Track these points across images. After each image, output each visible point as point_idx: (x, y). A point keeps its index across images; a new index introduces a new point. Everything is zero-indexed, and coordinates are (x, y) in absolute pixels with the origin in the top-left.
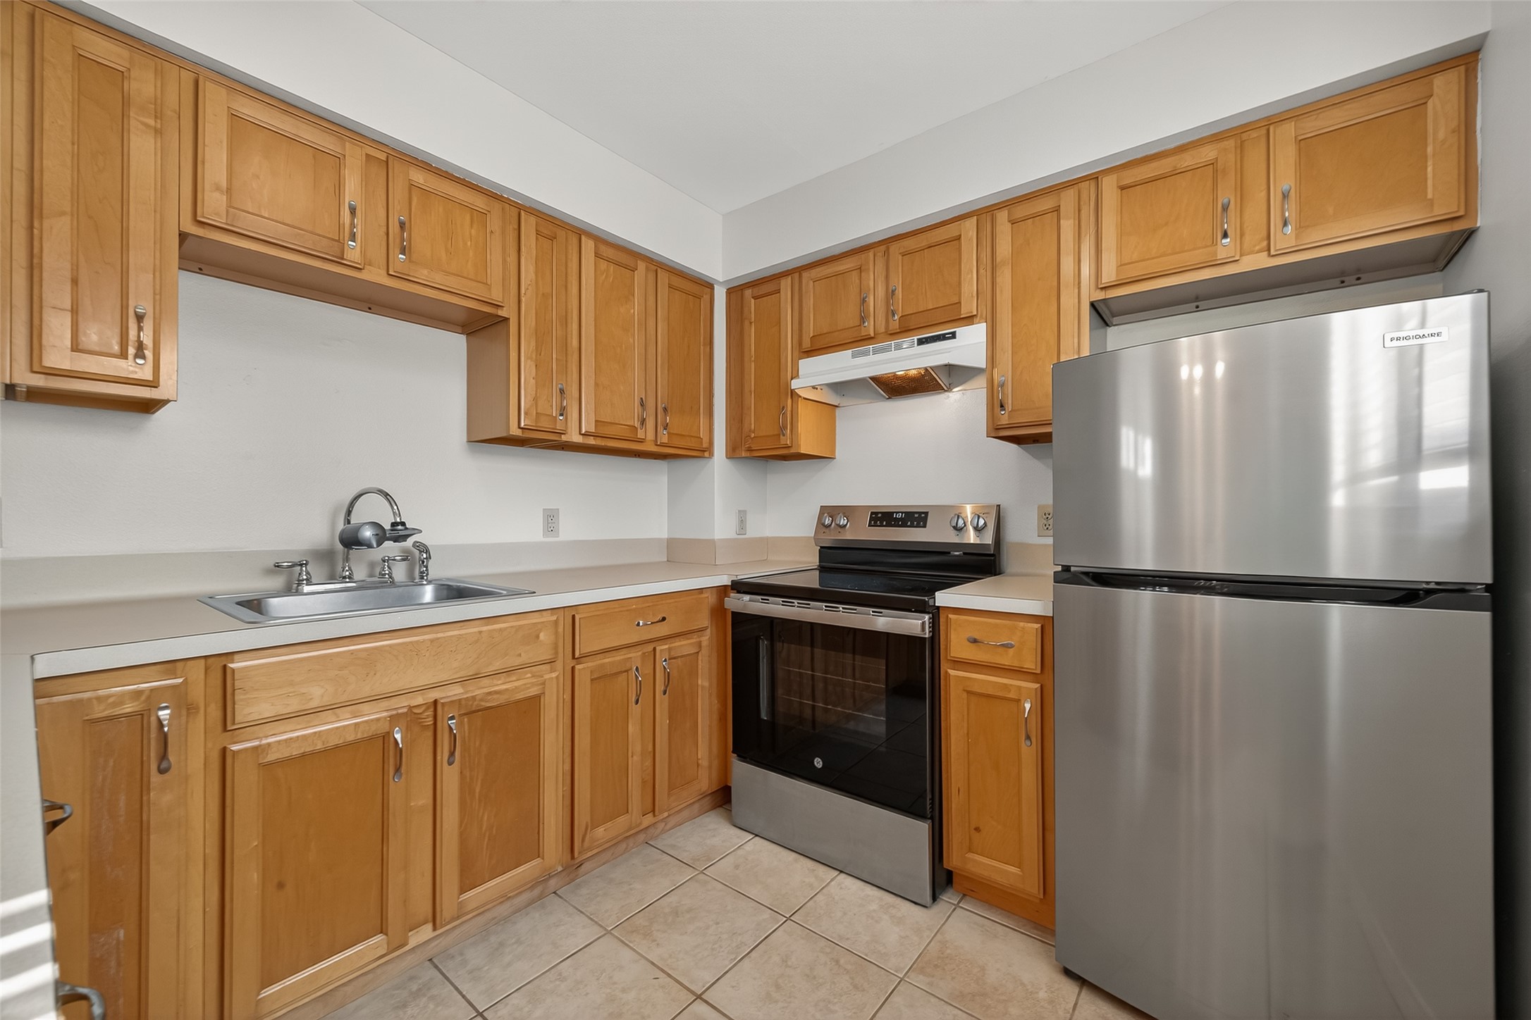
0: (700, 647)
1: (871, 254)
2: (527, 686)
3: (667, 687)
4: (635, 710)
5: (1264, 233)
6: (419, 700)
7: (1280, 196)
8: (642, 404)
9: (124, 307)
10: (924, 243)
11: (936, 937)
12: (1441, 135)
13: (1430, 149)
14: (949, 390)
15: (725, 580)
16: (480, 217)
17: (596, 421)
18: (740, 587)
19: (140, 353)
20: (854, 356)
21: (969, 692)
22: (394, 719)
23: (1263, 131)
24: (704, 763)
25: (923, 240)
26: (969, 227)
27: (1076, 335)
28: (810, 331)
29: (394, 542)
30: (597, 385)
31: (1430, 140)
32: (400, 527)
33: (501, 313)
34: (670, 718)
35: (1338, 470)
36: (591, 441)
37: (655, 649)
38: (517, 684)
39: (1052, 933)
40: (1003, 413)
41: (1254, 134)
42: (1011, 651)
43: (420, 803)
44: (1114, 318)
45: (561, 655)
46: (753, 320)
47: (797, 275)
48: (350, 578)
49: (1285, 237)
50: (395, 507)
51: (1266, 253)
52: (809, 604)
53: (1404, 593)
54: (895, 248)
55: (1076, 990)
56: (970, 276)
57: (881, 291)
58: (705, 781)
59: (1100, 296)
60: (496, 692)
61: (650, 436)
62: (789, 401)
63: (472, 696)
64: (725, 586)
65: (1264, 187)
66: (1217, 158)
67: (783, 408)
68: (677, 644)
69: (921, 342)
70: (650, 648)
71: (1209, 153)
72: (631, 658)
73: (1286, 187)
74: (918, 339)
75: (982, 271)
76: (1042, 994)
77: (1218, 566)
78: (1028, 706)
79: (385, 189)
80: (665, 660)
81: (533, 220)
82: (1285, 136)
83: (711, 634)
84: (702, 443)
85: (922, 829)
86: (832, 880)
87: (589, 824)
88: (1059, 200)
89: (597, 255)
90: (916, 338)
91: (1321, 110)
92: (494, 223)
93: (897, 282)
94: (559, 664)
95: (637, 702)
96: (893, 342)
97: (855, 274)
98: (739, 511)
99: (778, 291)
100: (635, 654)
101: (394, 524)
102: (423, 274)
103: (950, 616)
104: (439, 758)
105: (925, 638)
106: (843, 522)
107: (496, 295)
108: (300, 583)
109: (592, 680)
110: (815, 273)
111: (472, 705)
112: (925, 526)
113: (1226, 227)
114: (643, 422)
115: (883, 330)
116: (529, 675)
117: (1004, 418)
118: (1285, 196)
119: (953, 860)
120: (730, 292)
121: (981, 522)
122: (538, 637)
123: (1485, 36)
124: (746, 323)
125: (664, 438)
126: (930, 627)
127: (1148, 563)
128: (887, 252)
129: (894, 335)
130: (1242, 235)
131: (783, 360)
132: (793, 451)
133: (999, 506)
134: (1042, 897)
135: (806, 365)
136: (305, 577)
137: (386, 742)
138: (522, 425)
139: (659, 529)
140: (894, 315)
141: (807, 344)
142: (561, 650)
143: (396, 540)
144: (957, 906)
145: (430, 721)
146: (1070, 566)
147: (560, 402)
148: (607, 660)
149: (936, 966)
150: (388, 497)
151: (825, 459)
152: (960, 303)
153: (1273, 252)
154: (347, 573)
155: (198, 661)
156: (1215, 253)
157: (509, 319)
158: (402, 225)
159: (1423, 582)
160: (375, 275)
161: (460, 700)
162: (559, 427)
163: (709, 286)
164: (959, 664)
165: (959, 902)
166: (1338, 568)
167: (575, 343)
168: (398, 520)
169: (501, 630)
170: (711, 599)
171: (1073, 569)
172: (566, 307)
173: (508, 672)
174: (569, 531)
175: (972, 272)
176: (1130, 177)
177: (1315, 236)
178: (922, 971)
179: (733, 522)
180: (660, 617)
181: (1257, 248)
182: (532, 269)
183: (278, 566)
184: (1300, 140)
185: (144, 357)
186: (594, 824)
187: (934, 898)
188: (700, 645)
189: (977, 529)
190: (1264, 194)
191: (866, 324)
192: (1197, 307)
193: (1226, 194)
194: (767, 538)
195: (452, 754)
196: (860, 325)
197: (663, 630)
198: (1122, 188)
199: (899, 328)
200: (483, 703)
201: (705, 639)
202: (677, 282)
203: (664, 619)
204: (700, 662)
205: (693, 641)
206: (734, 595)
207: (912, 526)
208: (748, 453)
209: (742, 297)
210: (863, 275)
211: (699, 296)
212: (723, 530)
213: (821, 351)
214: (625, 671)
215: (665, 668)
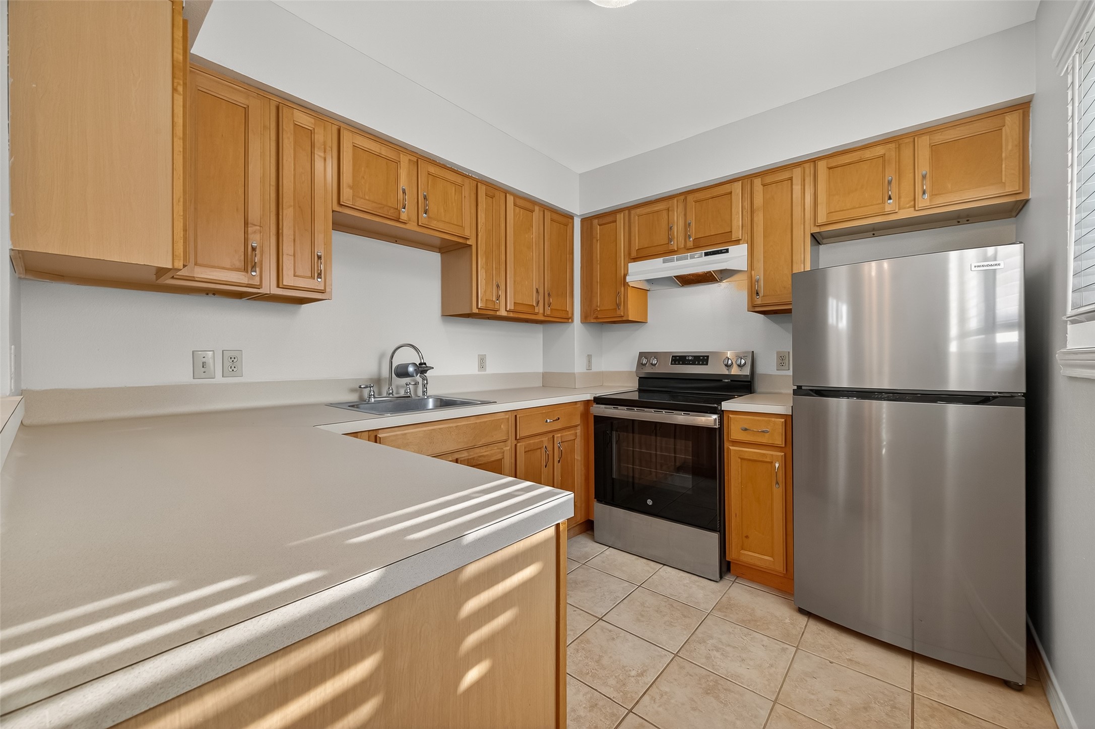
0: (576, 436)
1: (675, 201)
2: (496, 453)
3: (560, 458)
4: (545, 471)
5: (913, 198)
7: (920, 177)
8: (537, 291)
9: (312, 252)
10: (709, 196)
11: (725, 595)
12: (1010, 147)
13: (1004, 155)
14: (721, 281)
15: (589, 397)
16: (459, 188)
17: (514, 303)
18: (598, 400)
19: (319, 276)
20: (664, 262)
21: (742, 459)
23: (912, 139)
24: (578, 504)
25: (708, 194)
26: (737, 188)
27: (802, 253)
28: (636, 245)
30: (515, 281)
31: (1004, 150)
32: (424, 365)
33: (468, 243)
34: (562, 477)
35: (954, 330)
36: (511, 315)
37: (553, 436)
38: (492, 452)
39: (793, 595)
40: (758, 297)
41: (907, 140)
42: (767, 435)
44: (824, 240)
45: (510, 437)
46: (598, 238)
47: (627, 212)
48: (392, 394)
49: (924, 201)
50: (420, 354)
51: (913, 209)
53: (983, 398)
54: (690, 198)
55: (806, 619)
56: (737, 216)
57: (681, 223)
58: (579, 516)
59: (817, 230)
60: (483, 456)
61: (541, 311)
62: (623, 288)
63: (473, 458)
64: (588, 401)
65: (912, 171)
66: (885, 154)
67: (619, 293)
68: (564, 434)
69: (707, 254)
70: (551, 435)
71: (880, 151)
72: (542, 441)
73: (924, 172)
74: (705, 253)
75: (745, 213)
76: (787, 621)
77: (886, 385)
78: (777, 465)
79: (417, 176)
80: (559, 443)
81: (484, 187)
82: (924, 143)
83: (581, 429)
84: (568, 314)
85: (714, 537)
86: (660, 569)
88: (792, 174)
89: (515, 205)
90: (703, 252)
91: (944, 130)
92: (466, 191)
93: (692, 219)
94: (510, 442)
95: (546, 466)
96: (689, 254)
97: (665, 213)
98: (588, 355)
99: (615, 221)
100: (545, 439)
101: (421, 363)
102: (433, 224)
103: (731, 416)
105: (716, 428)
106: (655, 362)
107: (467, 233)
108: (370, 397)
109: (525, 452)
110: (639, 211)
111: (473, 463)
112: (707, 364)
113: (890, 193)
114: (538, 303)
115: (683, 246)
116: (496, 448)
117: (759, 301)
118: (924, 177)
119: (731, 555)
120: (584, 221)
121: (743, 362)
122: (500, 427)
123: (1033, 96)
124: (595, 241)
125: (548, 312)
126: (718, 422)
127: (845, 384)
128: (685, 200)
129: (689, 250)
130: (899, 198)
131: (618, 263)
132: (624, 319)
133: (753, 352)
134: (785, 573)
135: (633, 267)
136: (372, 393)
138: (479, 306)
139: (537, 366)
140: (690, 238)
141: (634, 254)
142: (510, 434)
143: (422, 373)
144: (734, 582)
146: (801, 386)
147: (497, 293)
148: (531, 441)
149: (726, 608)
150: (416, 349)
151: (641, 322)
152: (731, 232)
153: (917, 209)
154: (391, 392)
155: (365, 433)
156: (884, 208)
157: (472, 245)
158: (425, 198)
159: (993, 392)
160: (412, 227)
161: (468, 460)
162: (497, 307)
163: (570, 217)
164: (735, 443)
165: (735, 580)
166: (953, 385)
167: (504, 258)
168: (422, 361)
169: (484, 422)
170: (581, 408)
171: (803, 388)
172: (500, 237)
173: (487, 445)
174: (491, 369)
175: (739, 214)
176: (834, 162)
177: (940, 200)
178: (720, 610)
179: (585, 362)
180: (557, 418)
181: (908, 206)
182: (483, 216)
183: (360, 387)
184: (932, 146)
185: (321, 278)
187: (721, 577)
189: (740, 366)
190: (912, 175)
191: (672, 243)
192: (874, 234)
193: (890, 174)
194: (602, 372)
196: (668, 244)
197: (557, 426)
198: (830, 168)
199: (693, 246)
201: (579, 431)
202: (555, 217)
203: (559, 419)
204: (576, 445)
205: (573, 432)
206: (595, 405)
207: (699, 364)
208: (595, 321)
209: (591, 224)
210: (670, 213)
211: (567, 225)
212: (579, 367)
213: (643, 258)
214: (539, 449)
215: (559, 447)
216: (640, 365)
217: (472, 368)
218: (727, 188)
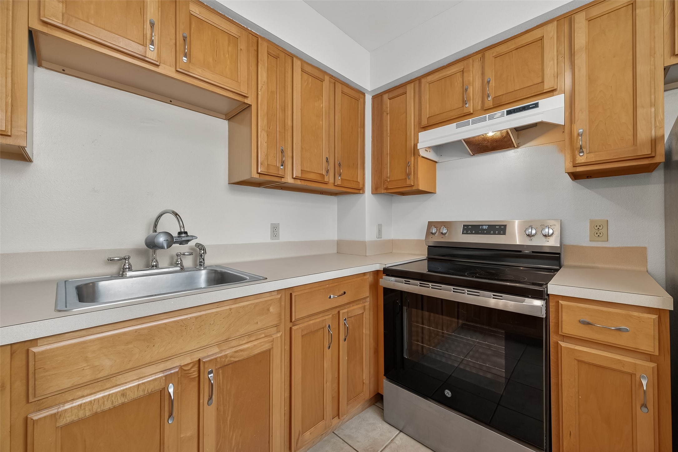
0: (364, 309)
1: (471, 60)
2: (262, 344)
3: (346, 336)
4: (328, 352)
6: (188, 360)
8: (327, 161)
10: (513, 46)
14: (518, 147)
15: (378, 267)
16: (233, 39)
17: (301, 170)
18: (388, 272)
20: (458, 127)
21: (578, 361)
22: (168, 379)
24: (367, 381)
25: (512, 45)
26: (551, 30)
28: (426, 114)
29: (180, 245)
30: (302, 148)
32: (183, 235)
33: (247, 101)
34: (348, 356)
36: (299, 182)
37: (339, 312)
38: (255, 343)
40: (581, 154)
42: (626, 335)
43: (188, 434)
45: (283, 321)
46: (389, 112)
47: (417, 82)
48: (156, 266)
50: (181, 222)
52: (441, 287)
54: (488, 54)
56: (551, 63)
57: (478, 84)
58: (367, 393)
59: (674, 61)
60: (242, 350)
61: (332, 181)
62: (413, 158)
63: (225, 355)
64: (378, 272)
67: (409, 163)
68: (352, 308)
69: (509, 113)
70: (336, 312)
72: (326, 319)
74: (507, 111)
75: (562, 57)
78: (644, 380)
79: (175, 14)
80: (345, 320)
81: (265, 45)
83: (370, 300)
84: (359, 185)
87: (301, 431)
89: (303, 70)
90: (505, 110)
92: (242, 45)
93: (490, 75)
94: (282, 327)
95: (329, 348)
96: (487, 115)
97: (459, 76)
99: (405, 93)
100: (329, 317)
101: (180, 233)
102: (197, 72)
104: (201, 401)
105: (543, 318)
106: (445, 231)
107: (243, 90)
108: (124, 270)
109: (302, 336)
110: (429, 78)
111: (225, 361)
112: (504, 234)
114: (328, 171)
115: (479, 107)
117: (581, 160)
120: (374, 98)
121: (550, 231)
122: (268, 310)
124: (385, 114)
125: (339, 182)
126: (545, 310)
128: (482, 58)
129: (487, 110)
131: (408, 134)
132: (414, 188)
133: (562, 220)
135: (423, 136)
136: (127, 267)
137: (162, 395)
138: (259, 171)
139: (332, 234)
140: (488, 96)
141: (424, 122)
142: (283, 317)
143: (181, 243)
145: (195, 374)
147: (281, 158)
148: (311, 322)
150: (177, 216)
151: (430, 193)
152: (543, 82)
154: (155, 263)
157: (251, 105)
158: (185, 39)
160: (167, 70)
161: (216, 359)
162: (281, 173)
163: (361, 93)
164: (569, 338)
167: (290, 123)
168: (183, 230)
169: (244, 307)
170: (370, 278)
172: (285, 101)
173: (250, 335)
174: (285, 236)
175: (554, 60)
179: (375, 230)
180: (342, 292)
182: (265, 75)
183: (110, 260)
186: (304, 431)
188: (364, 308)
189: (546, 236)
191: (468, 105)
194: (392, 241)
195: (210, 398)
196: (463, 107)
197: (344, 300)
199: (493, 105)
200: (232, 359)
201: (367, 304)
202: (346, 90)
203: (345, 293)
204: (364, 319)
205: (360, 306)
206: (385, 277)
207: (494, 234)
208: (385, 191)
209: (382, 100)
210: (465, 74)
211: (357, 100)
212: (370, 235)
213: (434, 126)
214: (322, 328)
215: (345, 324)
216: (429, 233)
217: (265, 237)
218: (537, 34)
